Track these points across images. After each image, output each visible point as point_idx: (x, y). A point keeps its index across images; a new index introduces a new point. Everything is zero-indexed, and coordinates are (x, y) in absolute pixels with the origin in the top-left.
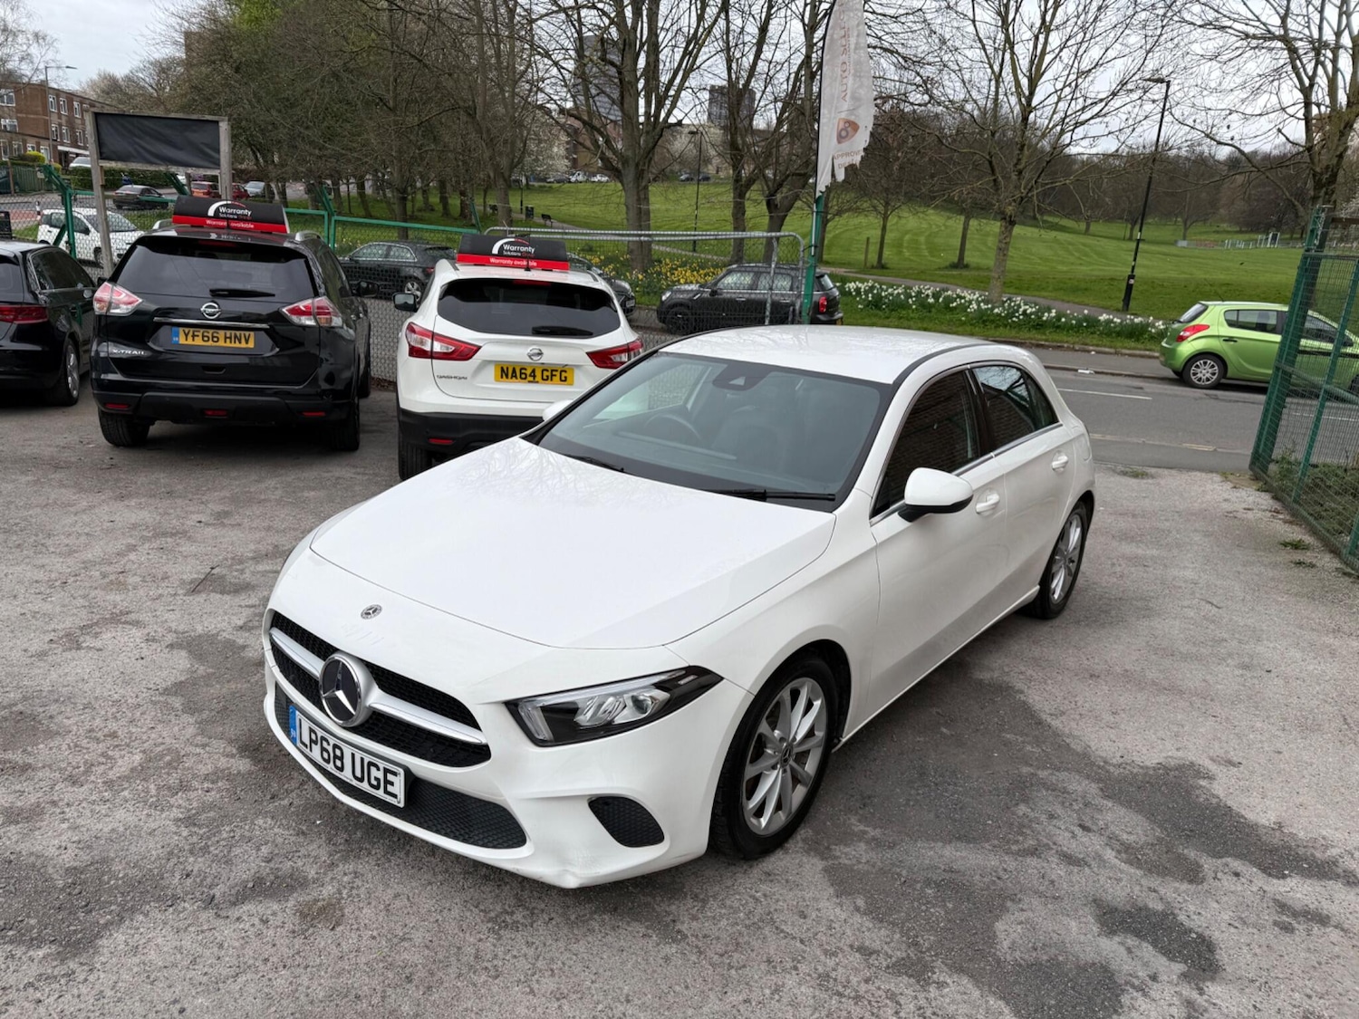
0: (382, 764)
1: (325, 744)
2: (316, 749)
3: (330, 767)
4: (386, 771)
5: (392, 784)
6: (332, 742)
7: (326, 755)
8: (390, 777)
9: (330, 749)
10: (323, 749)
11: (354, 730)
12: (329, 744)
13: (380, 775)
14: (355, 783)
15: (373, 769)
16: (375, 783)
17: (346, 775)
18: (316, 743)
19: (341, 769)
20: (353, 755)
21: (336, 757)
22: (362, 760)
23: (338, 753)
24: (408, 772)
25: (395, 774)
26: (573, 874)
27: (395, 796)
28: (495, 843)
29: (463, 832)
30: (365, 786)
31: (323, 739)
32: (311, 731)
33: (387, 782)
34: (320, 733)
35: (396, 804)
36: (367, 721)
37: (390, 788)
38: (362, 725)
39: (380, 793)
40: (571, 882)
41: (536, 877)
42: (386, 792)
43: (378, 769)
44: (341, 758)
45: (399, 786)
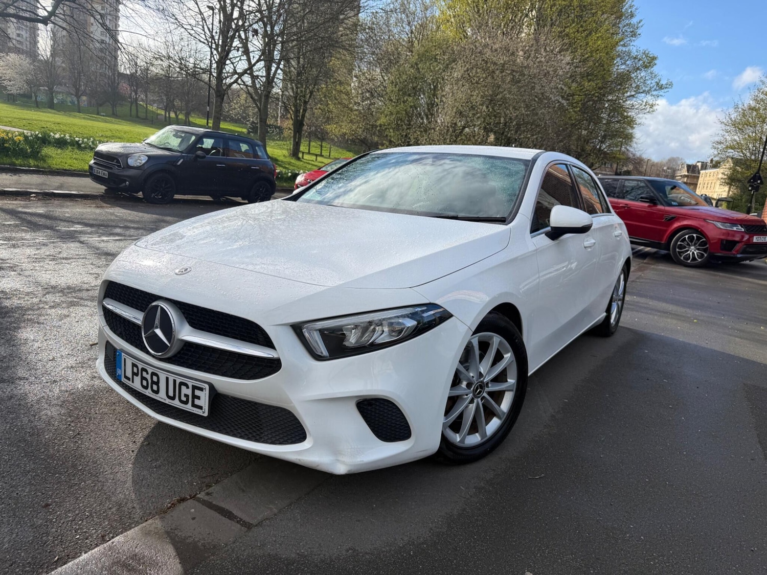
0: (190, 383)
1: (144, 374)
2: (137, 380)
3: (148, 393)
4: (194, 388)
5: (199, 398)
6: (150, 371)
7: (145, 383)
8: (197, 393)
9: (148, 377)
10: (143, 378)
11: (169, 360)
12: (147, 373)
13: (189, 392)
14: (168, 401)
15: (183, 388)
16: (184, 399)
17: (162, 397)
18: (137, 375)
19: (157, 392)
20: (167, 379)
21: (153, 382)
22: (175, 381)
23: (155, 379)
24: (212, 388)
25: (201, 389)
26: (343, 463)
27: (200, 408)
28: (282, 440)
29: (254, 434)
30: (176, 403)
31: (143, 370)
32: (134, 365)
33: (195, 397)
34: (140, 366)
35: (201, 414)
36: (179, 353)
37: (197, 402)
38: (175, 356)
39: (188, 407)
40: (341, 469)
41: (313, 466)
42: (194, 405)
43: (188, 387)
44: (157, 383)
45: (204, 400)
